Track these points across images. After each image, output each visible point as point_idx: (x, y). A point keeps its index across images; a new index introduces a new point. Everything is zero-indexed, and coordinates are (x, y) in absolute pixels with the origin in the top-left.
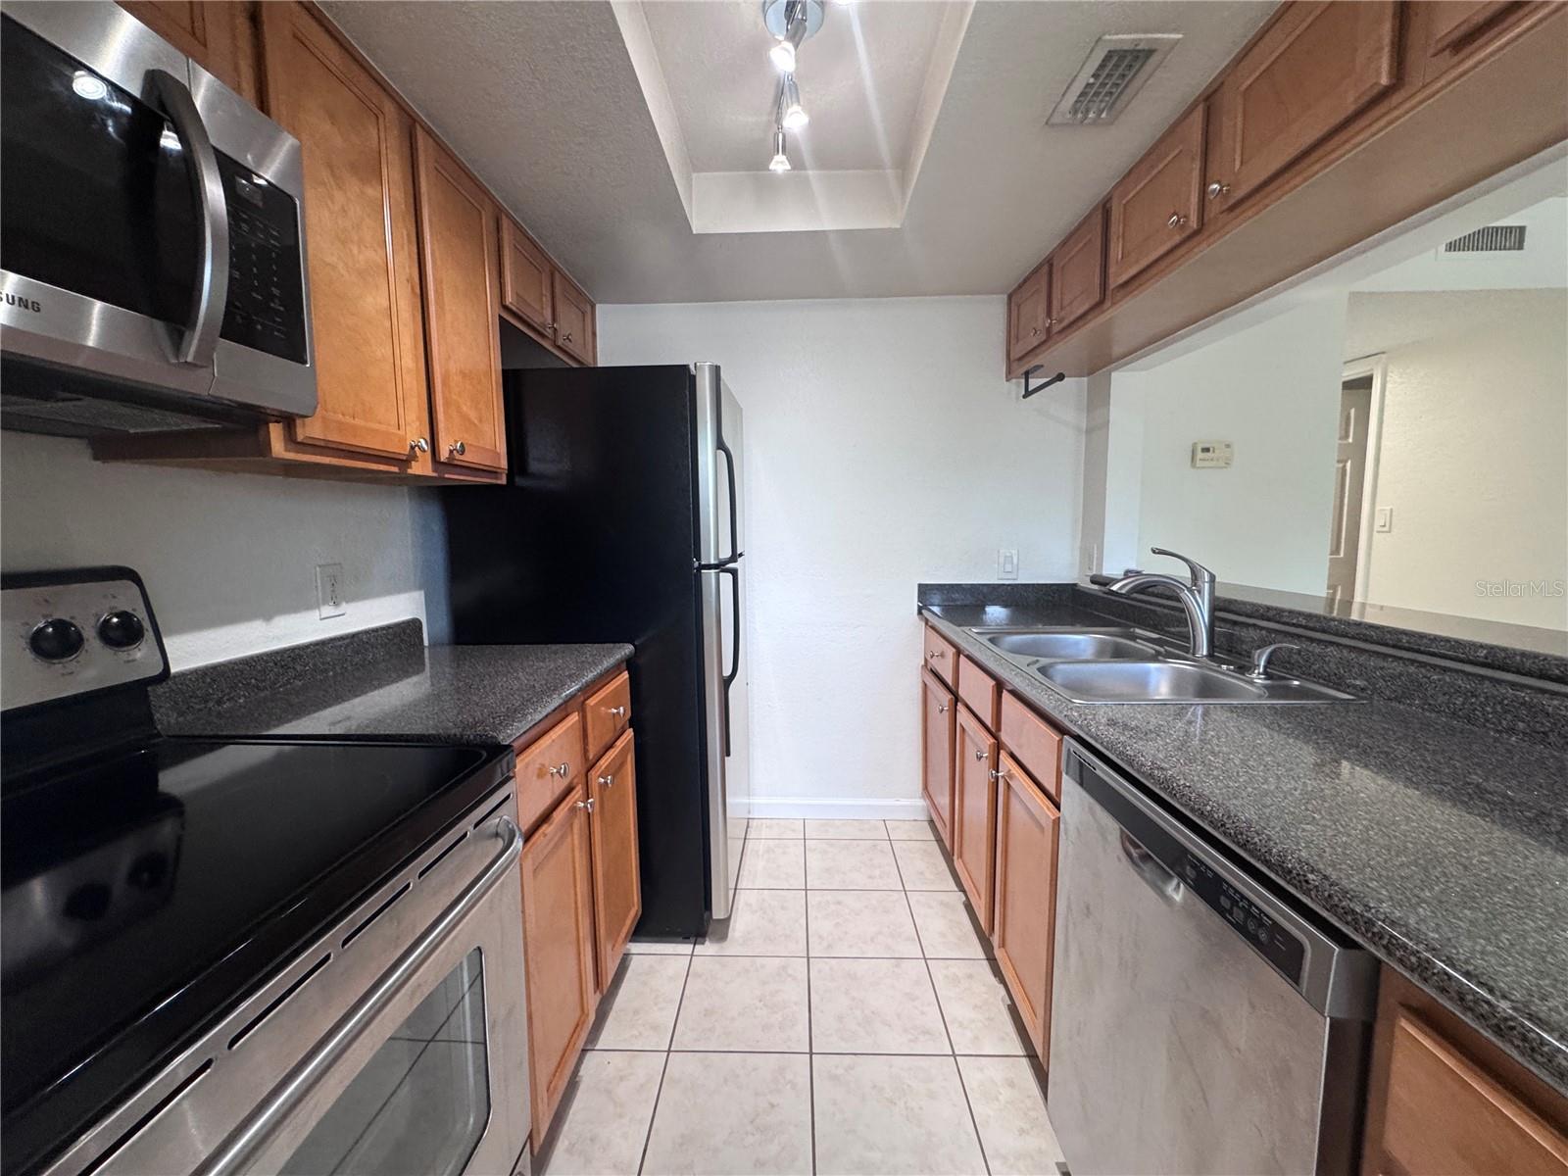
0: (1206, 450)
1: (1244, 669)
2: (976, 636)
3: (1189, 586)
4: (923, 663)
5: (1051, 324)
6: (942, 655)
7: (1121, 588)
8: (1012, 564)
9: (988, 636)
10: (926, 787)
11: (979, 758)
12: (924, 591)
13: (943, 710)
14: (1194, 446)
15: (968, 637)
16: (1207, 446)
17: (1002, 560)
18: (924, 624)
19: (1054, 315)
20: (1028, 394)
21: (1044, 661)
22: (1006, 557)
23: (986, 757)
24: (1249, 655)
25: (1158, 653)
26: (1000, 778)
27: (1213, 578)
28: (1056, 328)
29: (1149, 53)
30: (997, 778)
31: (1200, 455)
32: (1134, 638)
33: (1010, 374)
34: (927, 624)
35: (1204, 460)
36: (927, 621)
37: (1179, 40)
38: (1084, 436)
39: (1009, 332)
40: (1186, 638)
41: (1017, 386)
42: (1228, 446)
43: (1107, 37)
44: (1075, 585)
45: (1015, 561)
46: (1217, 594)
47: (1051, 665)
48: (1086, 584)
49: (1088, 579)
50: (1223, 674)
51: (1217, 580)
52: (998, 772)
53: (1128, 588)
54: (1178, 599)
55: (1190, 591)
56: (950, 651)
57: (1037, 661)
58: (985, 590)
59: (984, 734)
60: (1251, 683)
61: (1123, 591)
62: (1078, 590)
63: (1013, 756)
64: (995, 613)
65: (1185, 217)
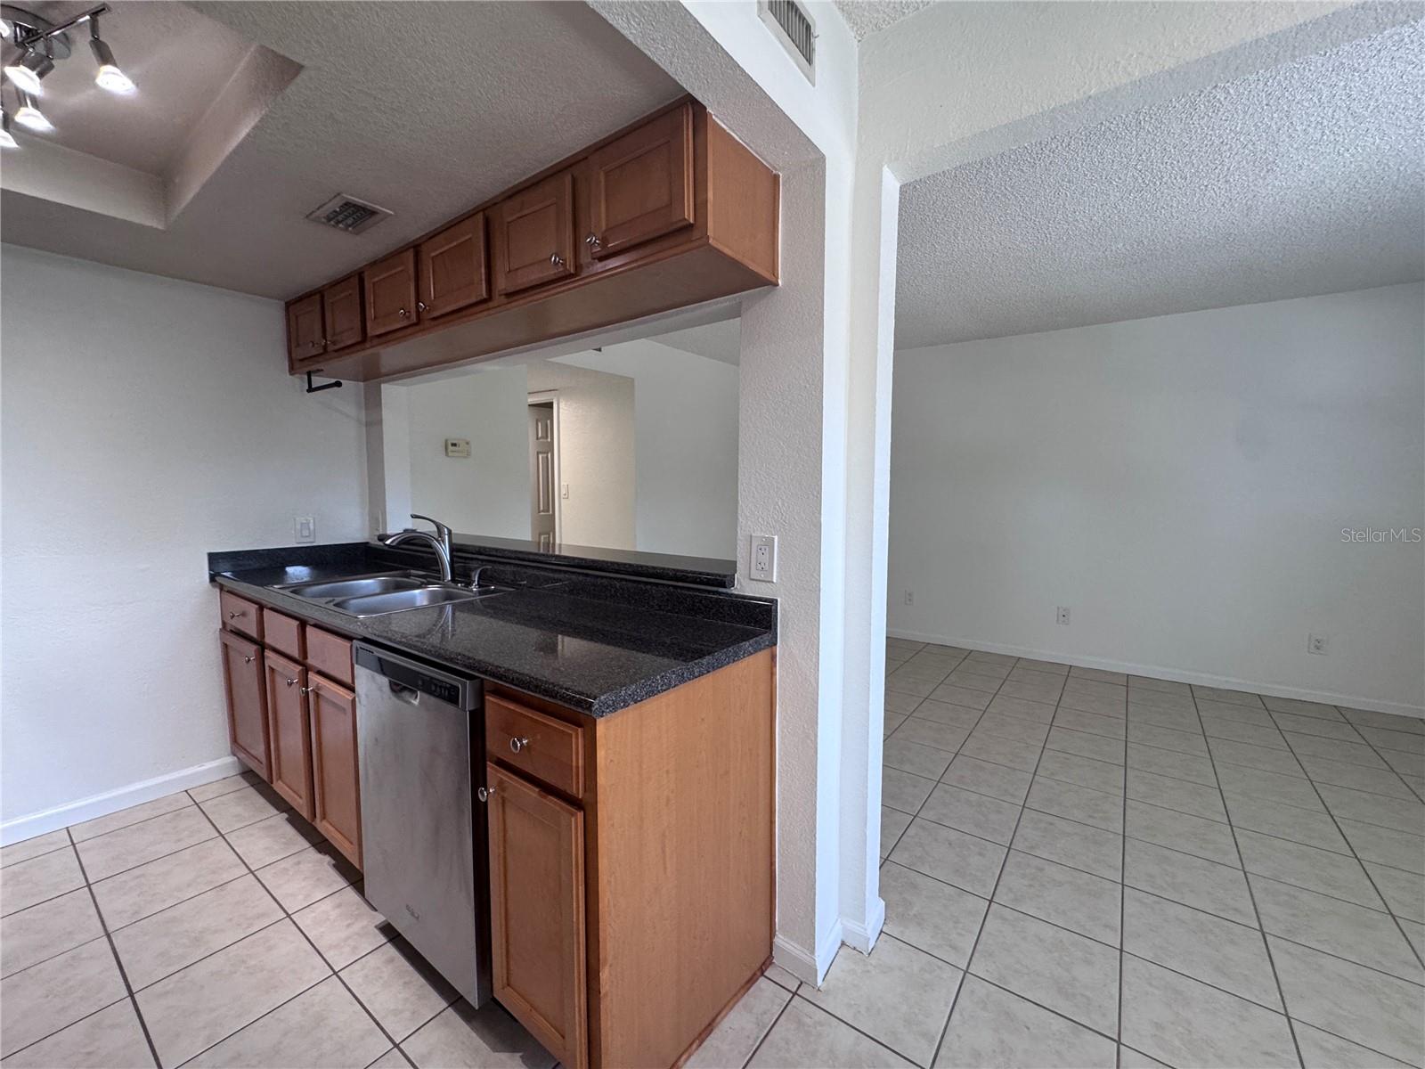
0: (454, 445)
1: (469, 584)
2: (279, 591)
3: (436, 537)
4: (221, 627)
5: (326, 343)
6: (244, 614)
7: (392, 542)
8: (309, 529)
9: (291, 589)
10: (235, 740)
11: (290, 684)
12: (214, 558)
13: (249, 660)
14: (446, 441)
15: (272, 594)
16: (454, 442)
17: (298, 527)
18: (218, 590)
19: (329, 338)
20: (310, 390)
21: (338, 600)
22: (302, 524)
23: (297, 683)
24: (470, 577)
25: (423, 583)
26: (310, 693)
27: (450, 532)
28: (331, 348)
29: (373, 213)
30: (307, 692)
31: (450, 448)
32: (408, 576)
33: (292, 370)
34: (221, 589)
35: (453, 451)
36: (222, 588)
37: (391, 215)
38: (364, 429)
39: (289, 340)
40: (438, 571)
41: (299, 382)
42: (467, 443)
43: (344, 195)
44: (367, 543)
45: (312, 527)
46: (454, 541)
47: (344, 602)
48: (375, 542)
49: (376, 538)
50: (458, 589)
51: (453, 532)
52: (307, 688)
53: (396, 542)
54: (431, 547)
55: (437, 540)
56: (252, 610)
57: (334, 600)
58: (283, 553)
59: (292, 665)
60: (472, 591)
61: (394, 544)
62: (370, 547)
63: (320, 673)
64: (297, 572)
65: (409, 312)
